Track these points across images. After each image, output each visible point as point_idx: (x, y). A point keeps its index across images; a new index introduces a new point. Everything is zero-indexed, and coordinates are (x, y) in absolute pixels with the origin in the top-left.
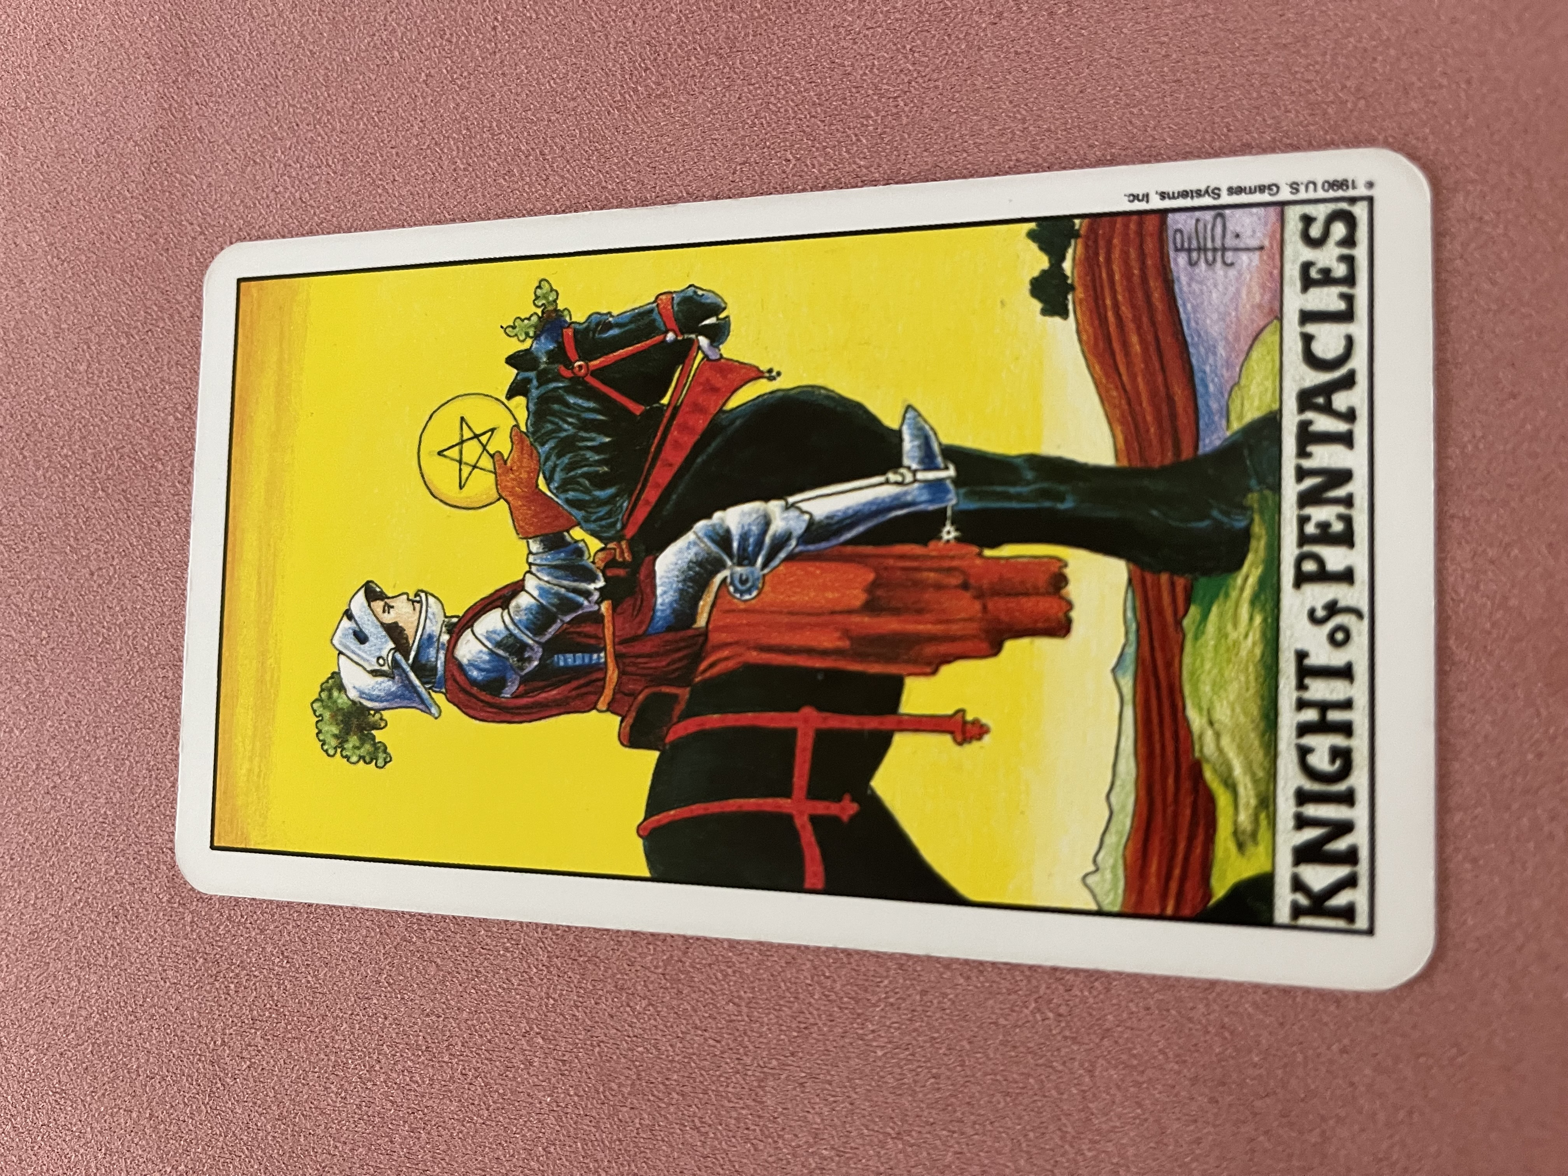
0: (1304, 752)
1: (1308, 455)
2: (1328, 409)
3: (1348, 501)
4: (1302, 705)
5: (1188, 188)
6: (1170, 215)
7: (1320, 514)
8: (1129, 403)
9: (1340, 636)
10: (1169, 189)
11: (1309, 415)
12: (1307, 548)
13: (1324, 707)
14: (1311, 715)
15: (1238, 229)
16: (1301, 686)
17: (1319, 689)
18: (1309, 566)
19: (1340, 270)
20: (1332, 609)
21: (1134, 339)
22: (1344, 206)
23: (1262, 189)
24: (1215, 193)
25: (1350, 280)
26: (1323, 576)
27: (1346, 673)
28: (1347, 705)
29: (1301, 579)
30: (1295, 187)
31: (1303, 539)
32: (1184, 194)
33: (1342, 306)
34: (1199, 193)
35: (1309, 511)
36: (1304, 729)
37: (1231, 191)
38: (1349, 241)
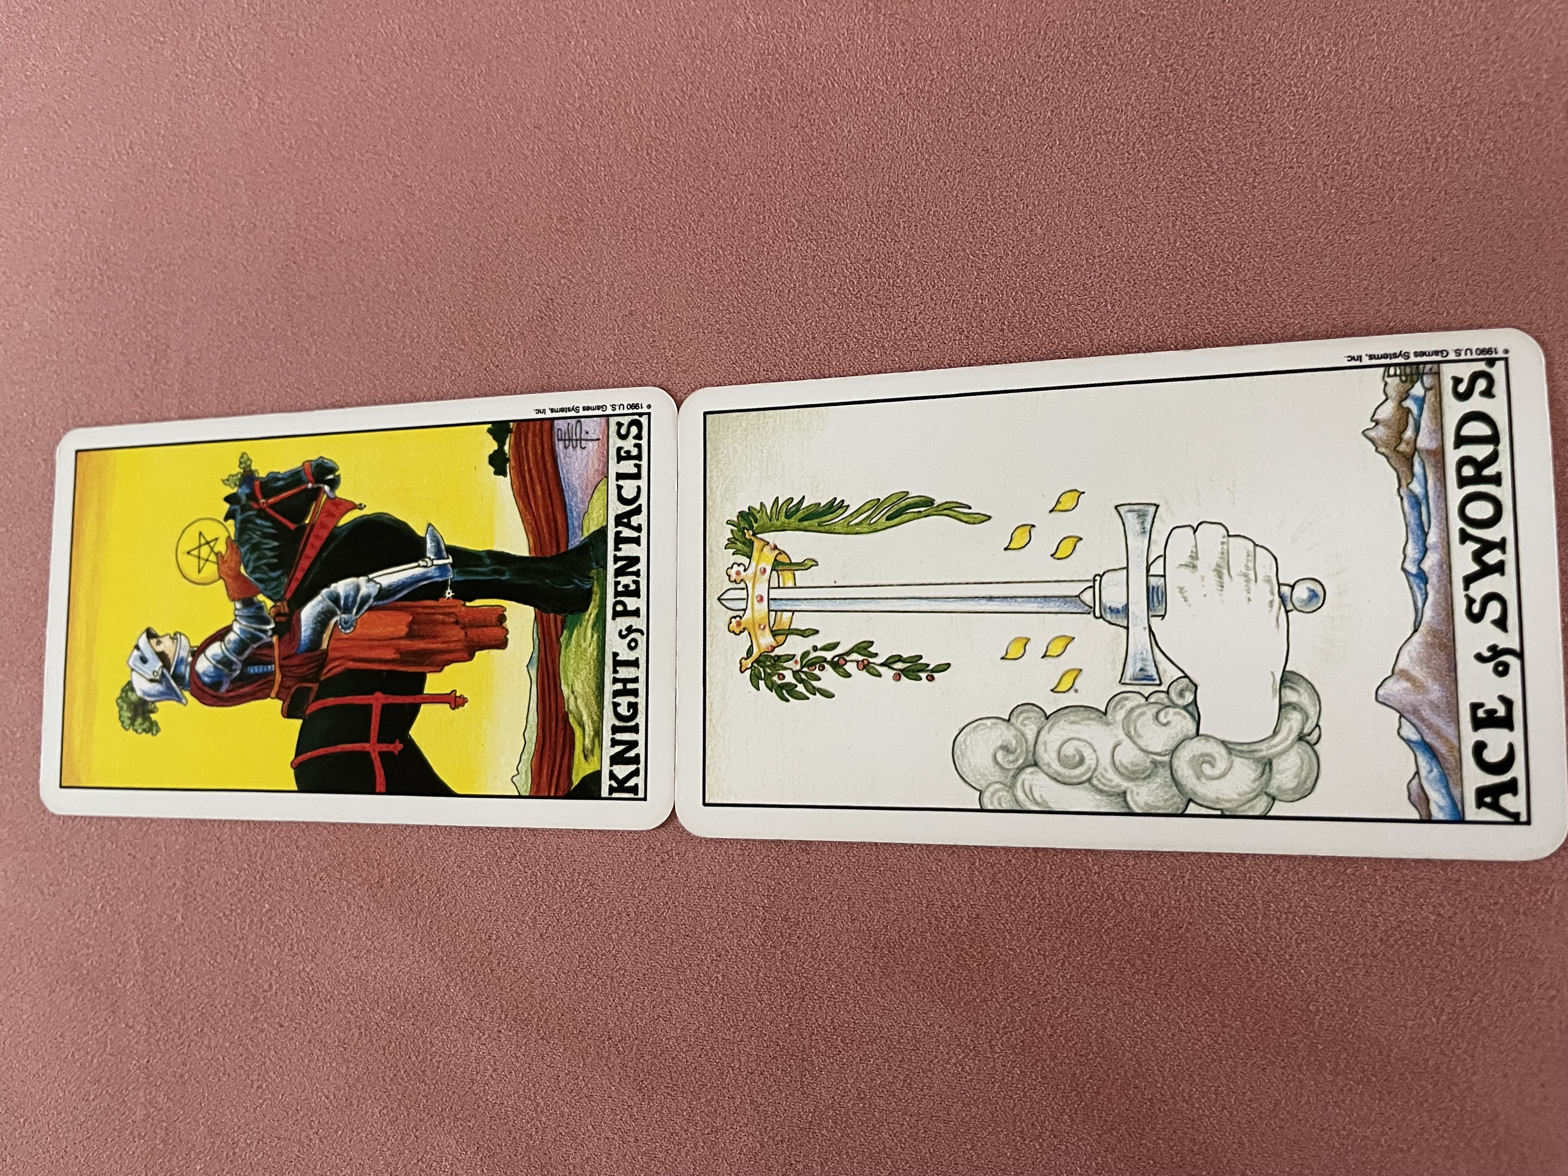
0: (616, 705)
1: (620, 550)
2: (628, 525)
3: (637, 573)
4: (615, 681)
5: (564, 406)
6: (556, 421)
7: (625, 580)
8: (536, 523)
9: (633, 644)
10: (555, 407)
11: (620, 528)
12: (618, 599)
13: (625, 681)
14: (619, 686)
15: (588, 429)
16: (615, 671)
17: (624, 673)
18: (619, 608)
19: (635, 452)
20: (630, 630)
21: (538, 488)
22: (637, 417)
23: (598, 408)
24: (576, 409)
25: (639, 457)
26: (626, 613)
27: (635, 663)
28: (636, 680)
29: (616, 615)
30: (613, 407)
31: (617, 594)
32: (562, 410)
33: (635, 470)
34: (569, 410)
35: (619, 579)
36: (616, 694)
37: (584, 409)
38: (639, 437)
